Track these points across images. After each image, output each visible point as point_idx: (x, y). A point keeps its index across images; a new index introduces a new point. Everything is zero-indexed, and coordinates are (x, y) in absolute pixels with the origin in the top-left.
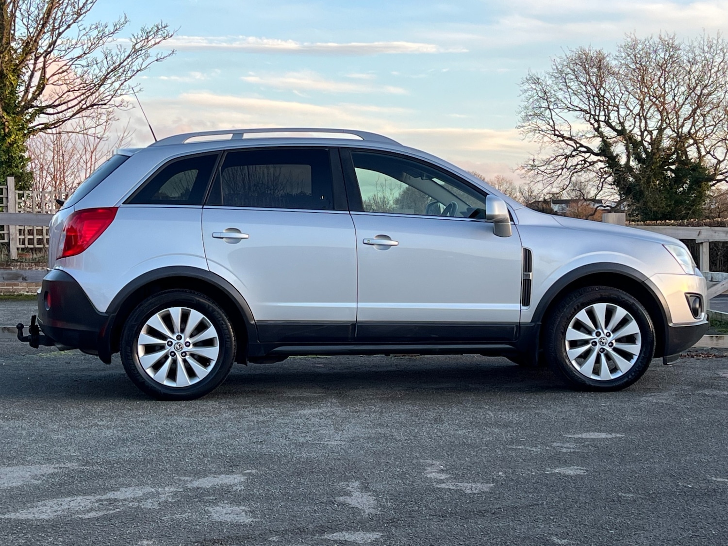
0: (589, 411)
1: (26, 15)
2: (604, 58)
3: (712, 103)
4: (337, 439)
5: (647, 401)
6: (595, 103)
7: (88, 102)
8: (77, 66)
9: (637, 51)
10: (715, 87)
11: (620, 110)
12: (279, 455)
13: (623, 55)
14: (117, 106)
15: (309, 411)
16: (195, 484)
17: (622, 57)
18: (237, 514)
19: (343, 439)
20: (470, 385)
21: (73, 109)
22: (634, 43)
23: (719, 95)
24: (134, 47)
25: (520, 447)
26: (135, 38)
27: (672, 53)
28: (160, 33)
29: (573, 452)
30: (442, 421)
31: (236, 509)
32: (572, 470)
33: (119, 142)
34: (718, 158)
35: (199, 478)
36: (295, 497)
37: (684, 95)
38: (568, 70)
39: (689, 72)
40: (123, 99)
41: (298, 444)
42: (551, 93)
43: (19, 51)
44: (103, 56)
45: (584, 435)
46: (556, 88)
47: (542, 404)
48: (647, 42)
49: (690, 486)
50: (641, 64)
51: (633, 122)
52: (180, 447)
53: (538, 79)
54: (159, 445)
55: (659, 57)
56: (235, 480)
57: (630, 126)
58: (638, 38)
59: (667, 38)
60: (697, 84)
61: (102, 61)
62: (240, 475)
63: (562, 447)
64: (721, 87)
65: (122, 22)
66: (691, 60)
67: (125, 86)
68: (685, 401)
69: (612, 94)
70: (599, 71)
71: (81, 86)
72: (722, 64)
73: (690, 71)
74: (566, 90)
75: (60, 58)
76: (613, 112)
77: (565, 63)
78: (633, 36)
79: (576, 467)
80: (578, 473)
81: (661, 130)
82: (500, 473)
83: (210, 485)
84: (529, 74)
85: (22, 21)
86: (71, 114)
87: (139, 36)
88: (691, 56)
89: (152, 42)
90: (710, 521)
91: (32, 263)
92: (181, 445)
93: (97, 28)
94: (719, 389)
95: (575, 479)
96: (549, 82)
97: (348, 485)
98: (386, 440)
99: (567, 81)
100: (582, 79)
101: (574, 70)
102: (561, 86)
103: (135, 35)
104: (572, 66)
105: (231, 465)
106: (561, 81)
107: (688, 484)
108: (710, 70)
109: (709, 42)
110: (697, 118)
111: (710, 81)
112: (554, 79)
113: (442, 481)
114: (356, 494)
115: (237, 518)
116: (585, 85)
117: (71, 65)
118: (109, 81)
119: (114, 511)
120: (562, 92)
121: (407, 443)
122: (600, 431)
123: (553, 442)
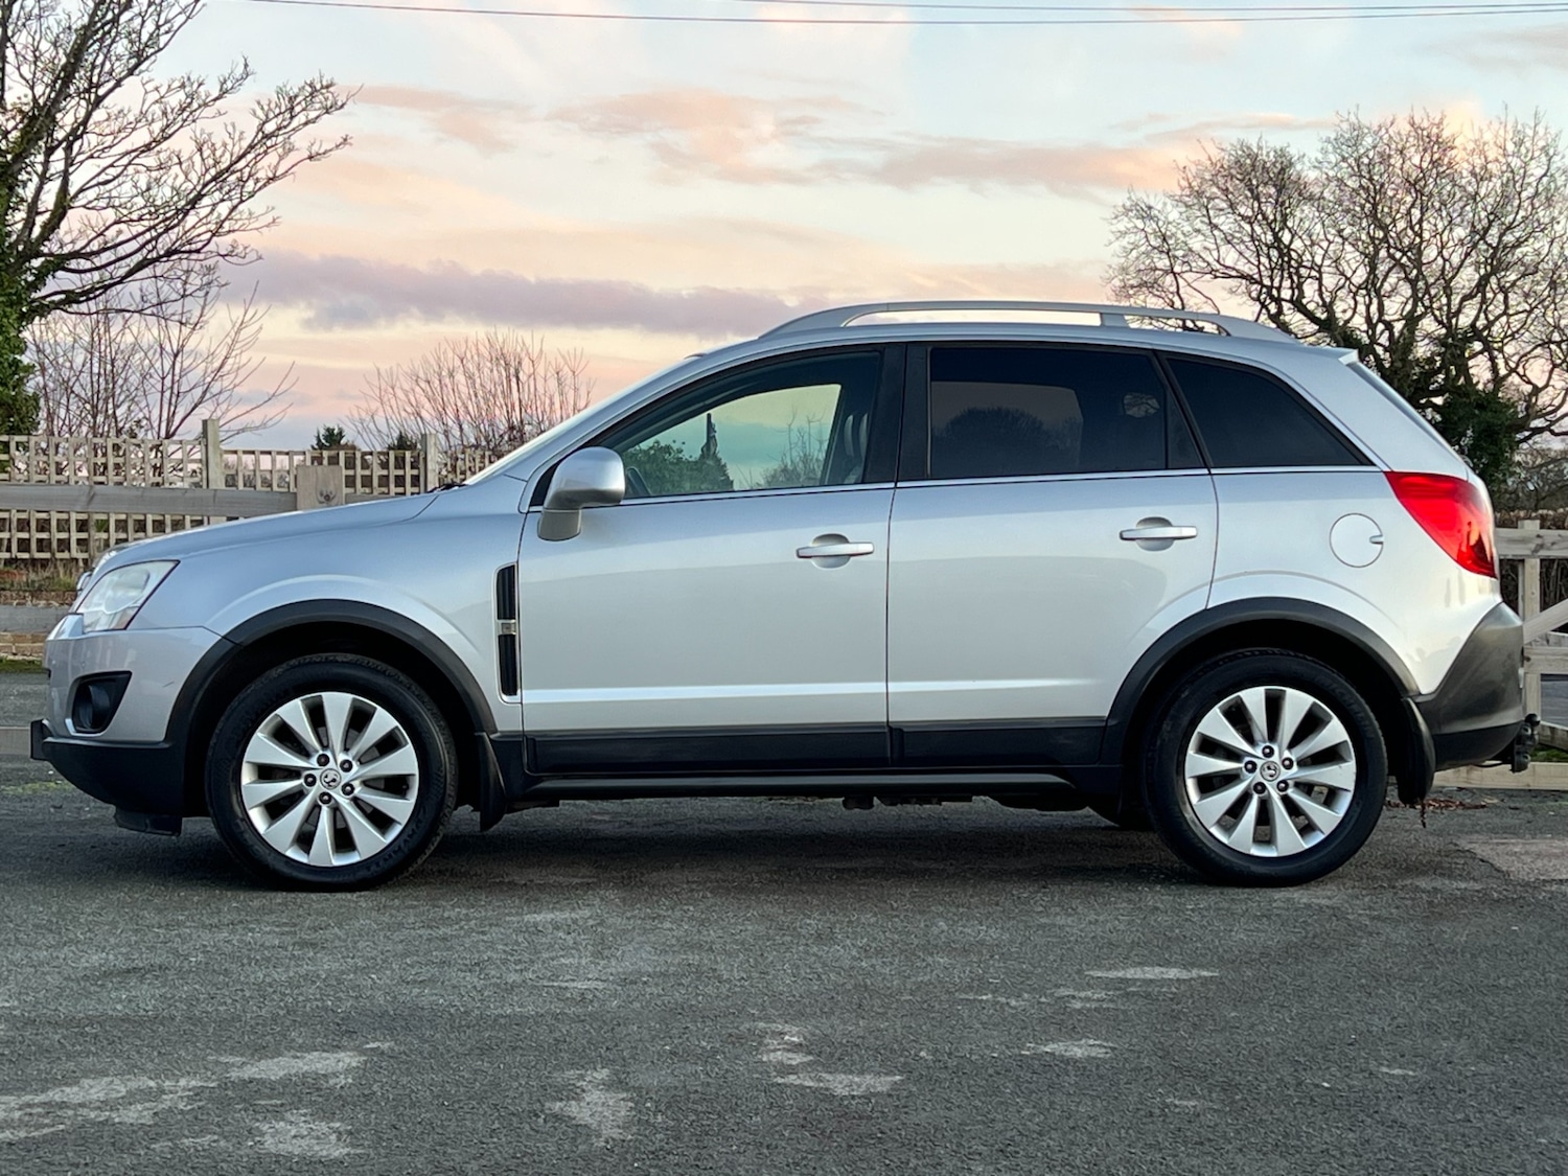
0: (1155, 920)
1: (30, 57)
2: (1291, 164)
3: (1523, 264)
4: (590, 976)
5: (1288, 900)
6: (1270, 260)
7: (159, 246)
8: (140, 168)
9: (1362, 151)
10: (1529, 230)
11: (1324, 276)
12: (452, 1010)
13: (1333, 158)
14: (223, 256)
15: (550, 916)
16: (250, 1072)
17: (1329, 163)
18: (318, 1138)
19: (603, 978)
20: (915, 863)
21: (128, 260)
22: (1356, 133)
23: (1537, 246)
24: (260, 129)
25: (984, 998)
26: (262, 109)
27: (1436, 156)
28: (317, 100)
29: (1095, 1009)
30: (832, 939)
31: (322, 1127)
32: (1080, 1047)
33: (233, 334)
34: (1533, 381)
35: (260, 1059)
36: (459, 1101)
37: (1462, 245)
38: (1215, 190)
39: (1474, 197)
40: (235, 241)
41: (503, 986)
42: (1177, 239)
43: (14, 135)
44: (193, 147)
45: (1131, 973)
46: (1187, 228)
47: (1059, 905)
48: (1383, 131)
49: (1326, 1085)
50: (1371, 179)
51: (1352, 303)
52: (242, 990)
53: (1150, 208)
54: (197, 986)
55: (1408, 163)
56: (337, 1064)
57: (1344, 311)
58: (1365, 121)
59: (1425, 124)
60: (1490, 223)
61: (190, 158)
62: (351, 1054)
63: (1074, 997)
64: (1542, 231)
65: (238, 76)
66: (1478, 170)
67: (240, 213)
68: (1371, 900)
69: (1308, 243)
70: (1279, 192)
71: (145, 211)
72: (1545, 180)
73: (1477, 193)
74: (1208, 233)
75: (103, 150)
76: (1309, 280)
77: (1208, 176)
78: (1353, 119)
79: (1091, 1042)
80: (1093, 1054)
81: (1412, 321)
82: (923, 1054)
83: (281, 1073)
84: (1129, 198)
85: (18, 69)
86: (122, 272)
87: (273, 105)
88: (1478, 162)
89: (301, 118)
90: (1347, 1161)
91: (25, 591)
92: (245, 987)
93: (183, 86)
94: (1450, 877)
95: (1081, 1067)
96: (1174, 215)
97: (582, 1077)
98: (698, 979)
99: (1211, 213)
100: (1242, 210)
101: (1227, 189)
102: (1198, 225)
103: (265, 103)
104: (1221, 181)
105: (340, 1031)
106: (1199, 214)
107: (1324, 1081)
108: (1519, 194)
109: (1516, 132)
110: (1490, 295)
111: (1519, 217)
112: (1184, 209)
113: (792, 1070)
114: (595, 1096)
115: (317, 1148)
116: (1251, 224)
117: (126, 166)
118: (206, 201)
119: (52, 1129)
120: (1201, 237)
121: (742, 986)
122: (1167, 964)
123: (1057, 986)
